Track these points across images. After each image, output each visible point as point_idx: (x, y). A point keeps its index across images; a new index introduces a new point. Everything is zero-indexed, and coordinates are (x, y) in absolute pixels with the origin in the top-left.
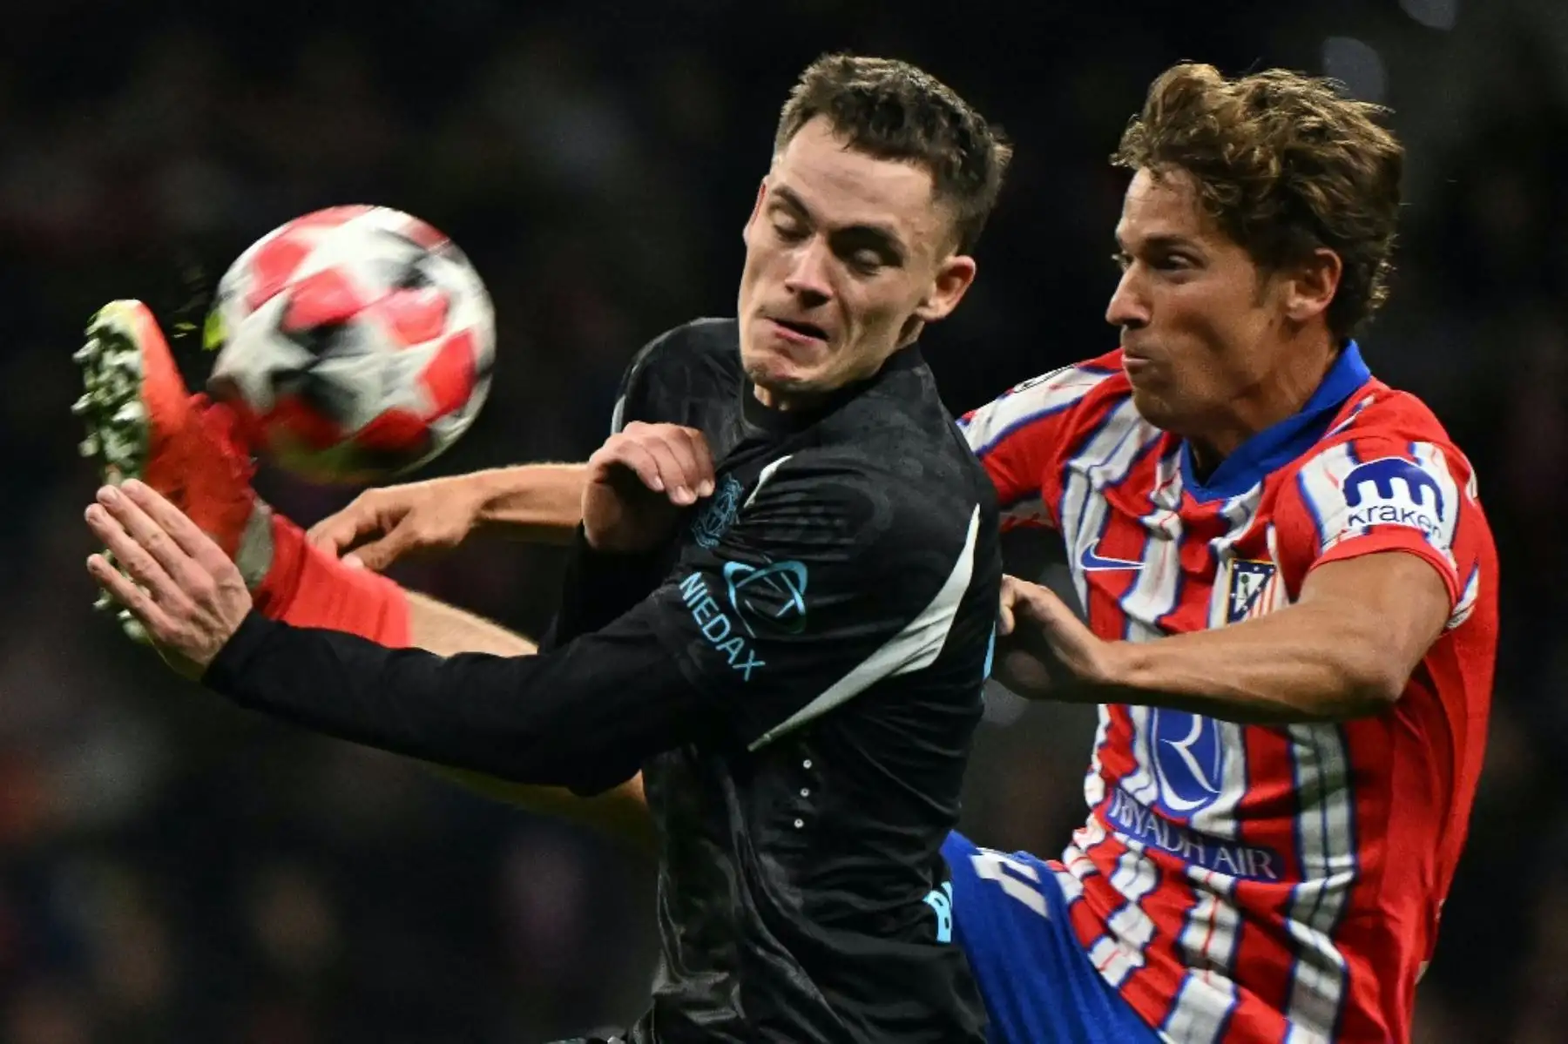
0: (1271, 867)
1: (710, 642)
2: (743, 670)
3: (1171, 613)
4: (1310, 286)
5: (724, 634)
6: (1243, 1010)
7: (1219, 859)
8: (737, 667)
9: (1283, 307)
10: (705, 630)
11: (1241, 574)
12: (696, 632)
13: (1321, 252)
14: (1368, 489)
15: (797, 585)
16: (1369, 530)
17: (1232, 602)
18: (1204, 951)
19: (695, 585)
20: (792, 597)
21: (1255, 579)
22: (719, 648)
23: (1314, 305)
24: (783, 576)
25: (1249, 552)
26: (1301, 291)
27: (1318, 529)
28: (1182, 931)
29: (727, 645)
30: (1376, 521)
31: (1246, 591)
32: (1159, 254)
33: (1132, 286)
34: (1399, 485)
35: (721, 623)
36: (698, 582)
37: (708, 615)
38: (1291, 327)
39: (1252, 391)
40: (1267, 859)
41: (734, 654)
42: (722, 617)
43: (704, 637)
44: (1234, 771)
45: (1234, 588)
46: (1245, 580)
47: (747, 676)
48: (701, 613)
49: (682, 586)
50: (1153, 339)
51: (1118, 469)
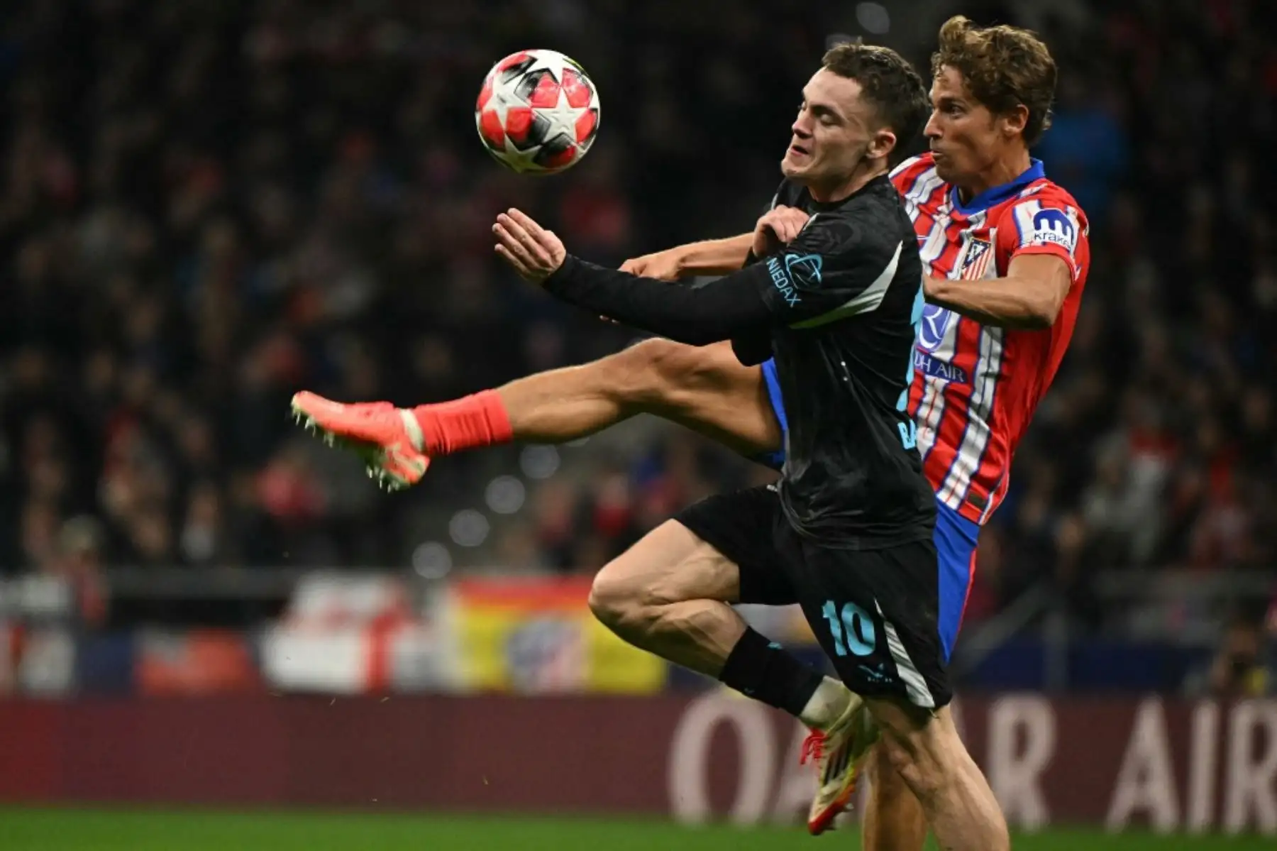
0: (963, 377)
1: (777, 288)
2: (790, 302)
3: (938, 259)
4: (1015, 121)
5: (785, 285)
6: (936, 449)
7: (939, 369)
8: (788, 300)
9: (1003, 131)
10: (776, 283)
11: (974, 245)
12: (772, 282)
13: (1020, 106)
14: (1045, 223)
15: (817, 267)
16: (1044, 244)
17: (968, 256)
18: (927, 419)
19: (774, 264)
20: (814, 271)
21: (980, 248)
22: (782, 291)
23: (1016, 129)
24: (811, 262)
25: (981, 235)
26: (1010, 123)
27: (1020, 237)
28: (918, 408)
29: (785, 290)
30: (1047, 240)
31: (975, 252)
32: (947, 106)
33: (935, 119)
34: (1058, 224)
35: (784, 281)
36: (775, 262)
37: (779, 277)
38: (1007, 138)
39: (989, 167)
40: (961, 374)
41: (788, 294)
42: (785, 279)
43: (775, 286)
44: (950, 332)
45: (970, 250)
46: (975, 248)
47: (792, 305)
48: (776, 277)
49: (768, 263)
50: (945, 144)
51: (924, 199)
